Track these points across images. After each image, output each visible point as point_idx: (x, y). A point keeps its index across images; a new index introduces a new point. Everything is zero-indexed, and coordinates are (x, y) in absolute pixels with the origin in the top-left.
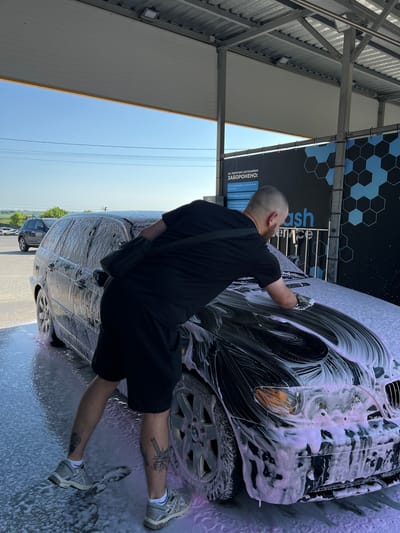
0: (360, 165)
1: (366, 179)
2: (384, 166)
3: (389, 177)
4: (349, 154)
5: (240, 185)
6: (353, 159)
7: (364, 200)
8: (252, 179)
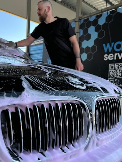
0: (86, 31)
1: (88, 37)
2: (96, 30)
3: (99, 36)
4: (81, 27)
5: (36, 47)
6: (82, 29)
7: (88, 47)
8: (41, 44)
